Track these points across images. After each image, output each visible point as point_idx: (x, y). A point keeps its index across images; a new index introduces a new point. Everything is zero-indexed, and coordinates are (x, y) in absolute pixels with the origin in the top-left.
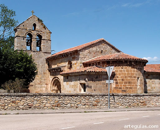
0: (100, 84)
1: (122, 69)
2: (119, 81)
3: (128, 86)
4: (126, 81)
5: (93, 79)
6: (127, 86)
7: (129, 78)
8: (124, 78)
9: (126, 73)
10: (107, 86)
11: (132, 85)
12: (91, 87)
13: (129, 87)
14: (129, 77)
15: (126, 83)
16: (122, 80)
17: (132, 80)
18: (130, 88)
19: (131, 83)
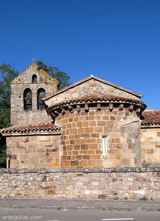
0: (34, 151)
1: (71, 123)
2: (67, 145)
3: (81, 152)
4: (77, 144)
5: (19, 143)
6: (79, 154)
7: (83, 138)
8: (74, 139)
9: (78, 128)
10: (48, 154)
11: (89, 152)
12: (15, 157)
13: (83, 154)
14: (82, 136)
15: (77, 147)
16: (71, 143)
17: (89, 141)
18: (85, 157)
19: (86, 147)
